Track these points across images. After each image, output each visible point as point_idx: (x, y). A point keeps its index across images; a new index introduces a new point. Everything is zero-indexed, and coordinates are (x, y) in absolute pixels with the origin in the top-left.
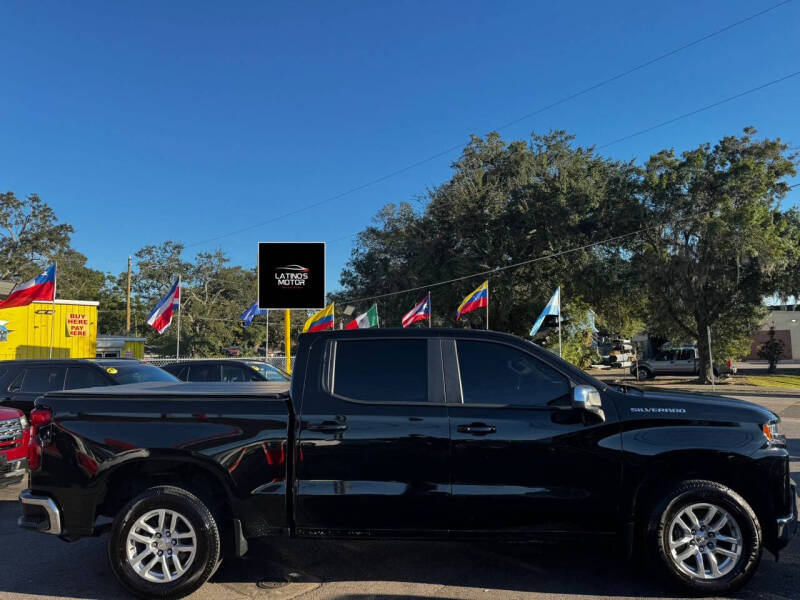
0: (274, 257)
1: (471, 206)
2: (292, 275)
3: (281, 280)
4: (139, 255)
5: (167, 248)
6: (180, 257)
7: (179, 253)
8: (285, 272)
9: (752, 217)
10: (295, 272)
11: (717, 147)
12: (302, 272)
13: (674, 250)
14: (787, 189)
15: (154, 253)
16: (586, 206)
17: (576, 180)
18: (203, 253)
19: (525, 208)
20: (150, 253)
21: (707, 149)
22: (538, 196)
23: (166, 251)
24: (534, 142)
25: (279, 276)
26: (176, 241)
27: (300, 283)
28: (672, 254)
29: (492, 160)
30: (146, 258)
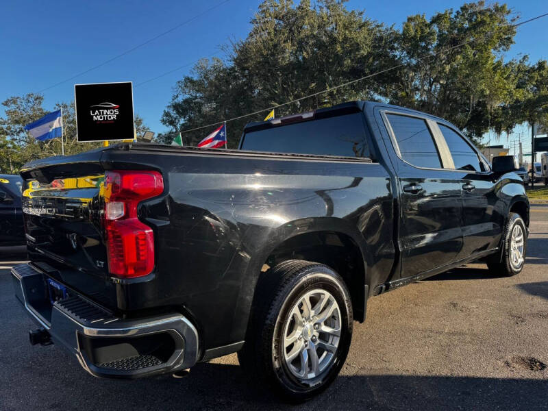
0: (88, 97)
1: (265, 53)
2: (105, 111)
3: (96, 116)
4: (6, 104)
5: (31, 100)
6: (41, 106)
7: (40, 103)
8: (99, 109)
9: (487, 62)
10: (107, 109)
11: (458, 12)
12: (114, 108)
13: (421, 96)
14: (512, 42)
15: (19, 103)
16: (357, 53)
17: (350, 32)
18: (60, 104)
19: (308, 54)
20: (14, 102)
21: (450, 13)
22: (320, 45)
23: (29, 102)
24: (317, 4)
25: (94, 113)
26: (36, 93)
27: (112, 118)
28: (419, 99)
29: (283, 17)
30: (13, 107)
